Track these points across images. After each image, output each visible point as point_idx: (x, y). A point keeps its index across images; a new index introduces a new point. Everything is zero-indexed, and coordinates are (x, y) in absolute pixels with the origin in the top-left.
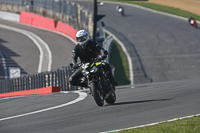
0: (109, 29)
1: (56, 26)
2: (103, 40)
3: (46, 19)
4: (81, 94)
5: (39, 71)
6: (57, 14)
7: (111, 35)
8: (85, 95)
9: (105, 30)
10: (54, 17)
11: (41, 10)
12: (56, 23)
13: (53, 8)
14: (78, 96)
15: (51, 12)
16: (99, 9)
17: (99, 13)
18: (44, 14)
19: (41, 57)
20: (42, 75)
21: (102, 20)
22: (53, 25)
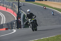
0: (23, 10)
1: (6, 10)
2: (21, 14)
3: (4, 7)
4: (14, 30)
5: (2, 23)
6: (7, 6)
7: (23, 12)
8: (16, 31)
9: (21, 11)
10: (6, 7)
11: (2, 5)
12: (7, 8)
13: (6, 4)
14: (13, 31)
15: (5, 5)
16: (20, 4)
17: (20, 6)
18: (3, 6)
19: (2, 19)
20: (2, 25)
21: (21, 8)
22: (6, 9)
